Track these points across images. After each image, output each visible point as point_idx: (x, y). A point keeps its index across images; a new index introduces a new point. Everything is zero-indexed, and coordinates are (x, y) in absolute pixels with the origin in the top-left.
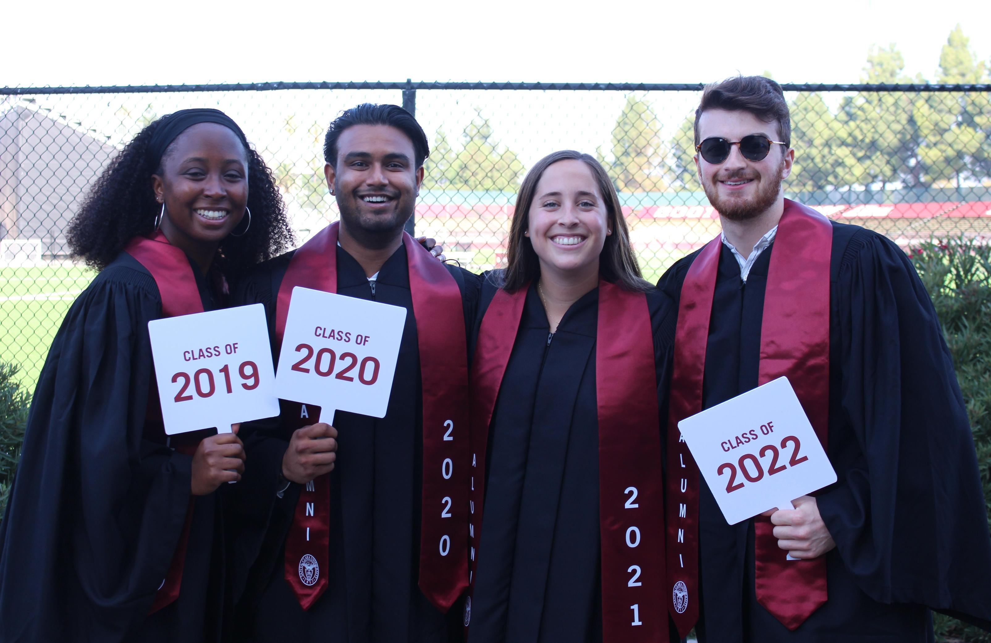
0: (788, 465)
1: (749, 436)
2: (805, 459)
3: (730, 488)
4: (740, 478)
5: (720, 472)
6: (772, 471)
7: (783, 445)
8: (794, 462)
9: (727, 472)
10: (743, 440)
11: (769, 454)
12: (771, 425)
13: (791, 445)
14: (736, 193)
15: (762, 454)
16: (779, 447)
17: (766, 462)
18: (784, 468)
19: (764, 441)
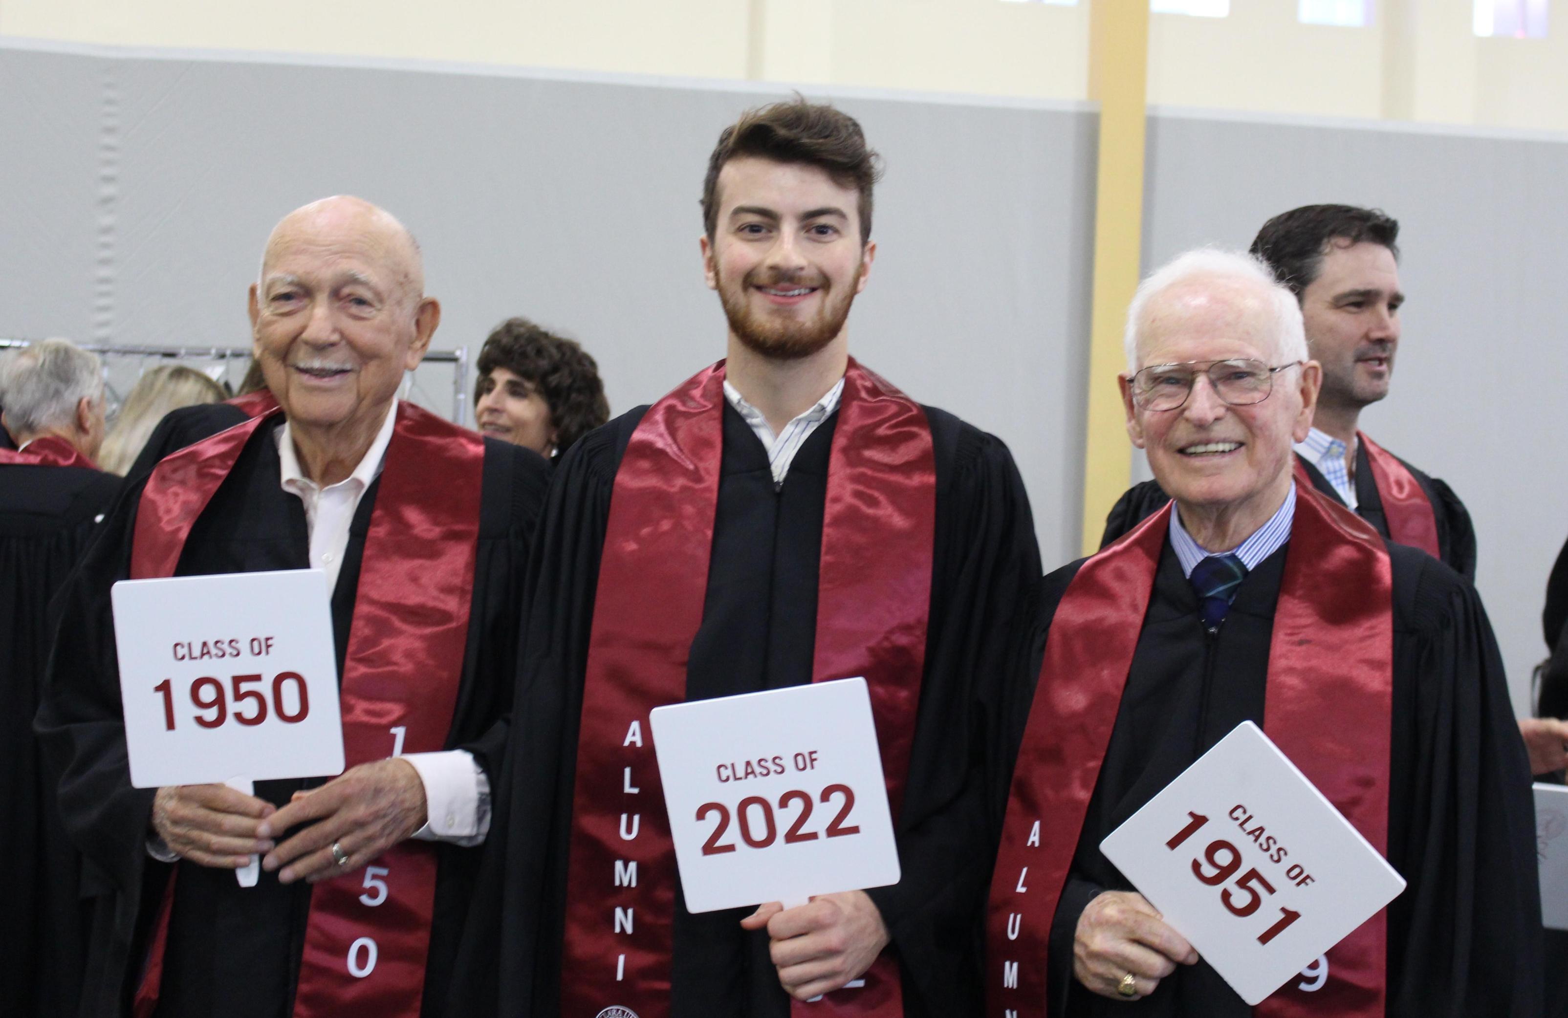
0: (822, 834)
1: (770, 765)
2: (855, 830)
3: (709, 848)
4: (733, 834)
5: (701, 814)
6: (792, 836)
7: (825, 796)
8: (834, 830)
9: (713, 818)
10: (758, 770)
11: (796, 806)
12: (814, 756)
13: (838, 800)
14: (784, 311)
15: (784, 802)
16: (816, 797)
17: (785, 819)
18: (813, 836)
19: (793, 780)
